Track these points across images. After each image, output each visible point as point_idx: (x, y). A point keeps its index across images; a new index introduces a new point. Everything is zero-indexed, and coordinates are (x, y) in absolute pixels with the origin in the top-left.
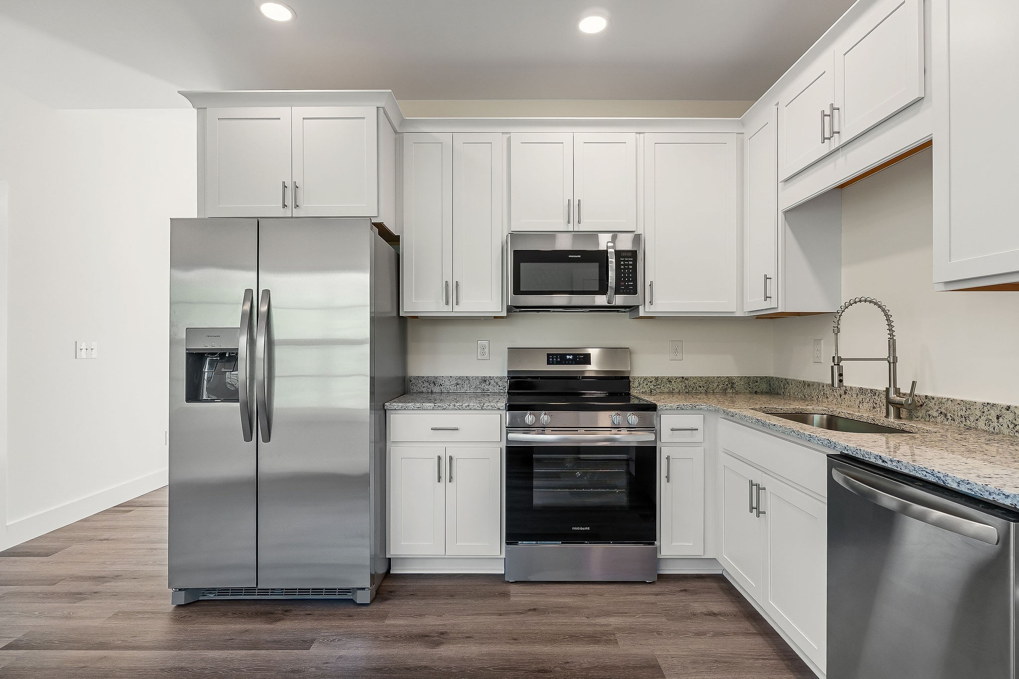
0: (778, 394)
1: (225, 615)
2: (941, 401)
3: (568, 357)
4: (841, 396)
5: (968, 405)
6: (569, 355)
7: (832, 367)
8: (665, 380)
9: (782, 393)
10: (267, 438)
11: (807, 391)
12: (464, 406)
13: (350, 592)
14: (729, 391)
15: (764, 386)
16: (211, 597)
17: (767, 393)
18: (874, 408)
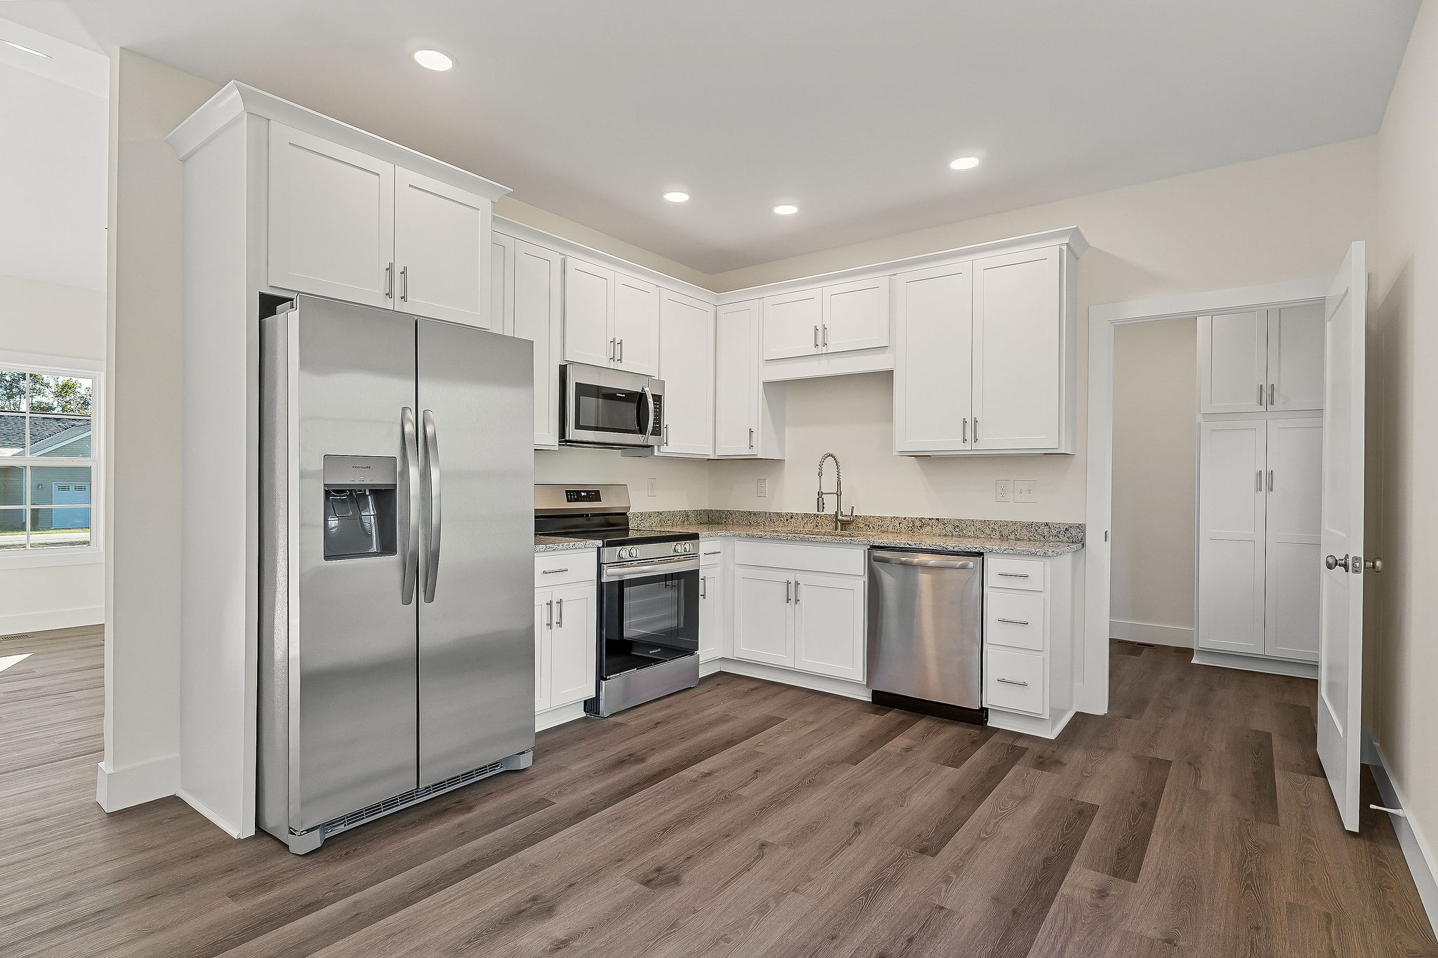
0: (718, 523)
1: (396, 832)
2: (865, 518)
3: (583, 494)
4: (787, 520)
5: (882, 519)
6: (584, 491)
7: (818, 499)
8: (647, 515)
9: (723, 522)
10: (430, 598)
11: (752, 519)
12: (571, 546)
13: (498, 766)
14: (686, 523)
15: (705, 518)
16: (342, 828)
17: (706, 523)
18: (817, 526)
